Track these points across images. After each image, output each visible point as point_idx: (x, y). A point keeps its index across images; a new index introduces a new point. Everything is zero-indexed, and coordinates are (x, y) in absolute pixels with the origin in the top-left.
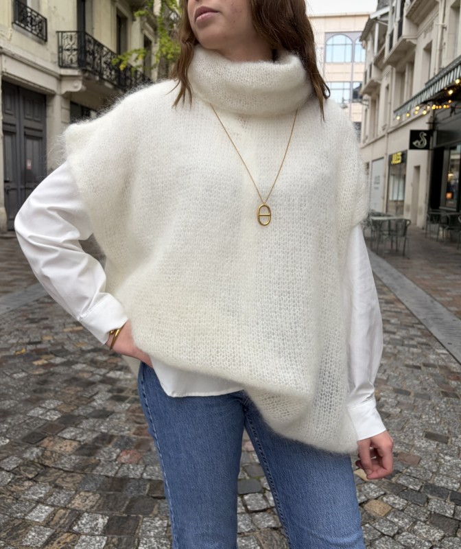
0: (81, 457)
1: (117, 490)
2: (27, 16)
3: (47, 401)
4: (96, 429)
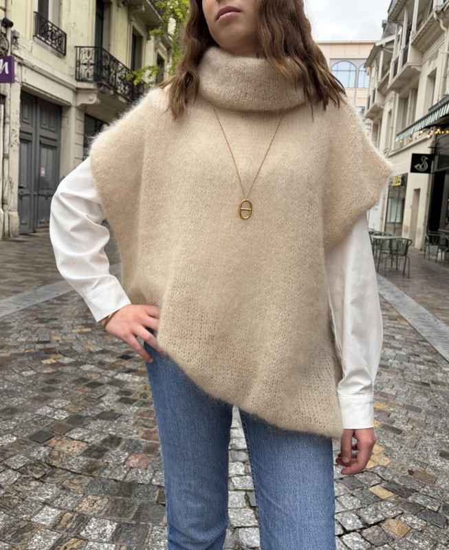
0: (89, 459)
1: (125, 496)
2: (48, 30)
3: (55, 401)
4: (104, 431)
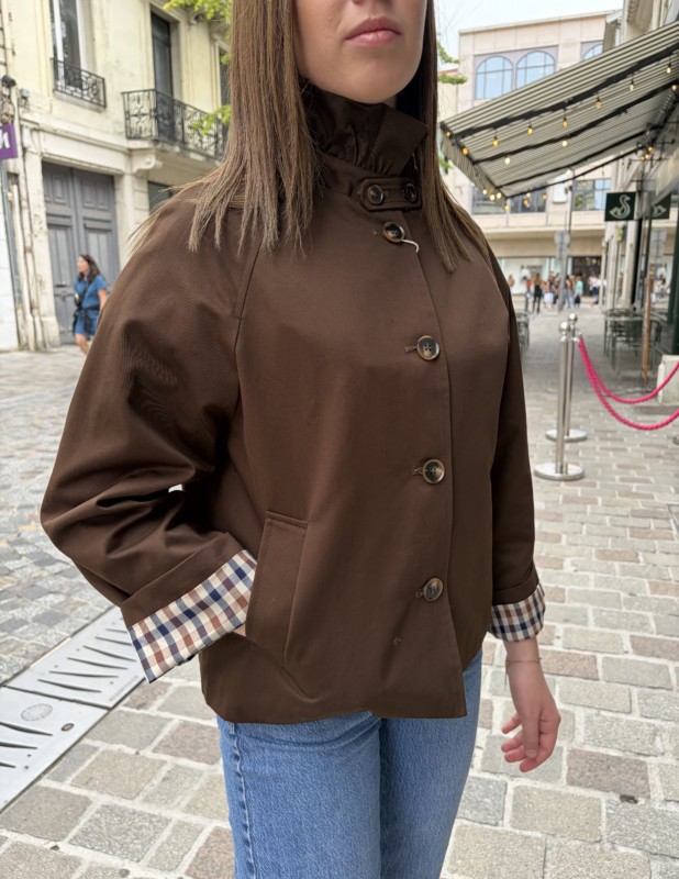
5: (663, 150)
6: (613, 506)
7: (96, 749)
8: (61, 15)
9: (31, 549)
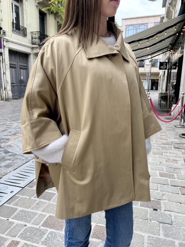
5: (174, 51)
6: (158, 142)
7: (19, 197)
8: (15, 11)
9: (3, 149)
